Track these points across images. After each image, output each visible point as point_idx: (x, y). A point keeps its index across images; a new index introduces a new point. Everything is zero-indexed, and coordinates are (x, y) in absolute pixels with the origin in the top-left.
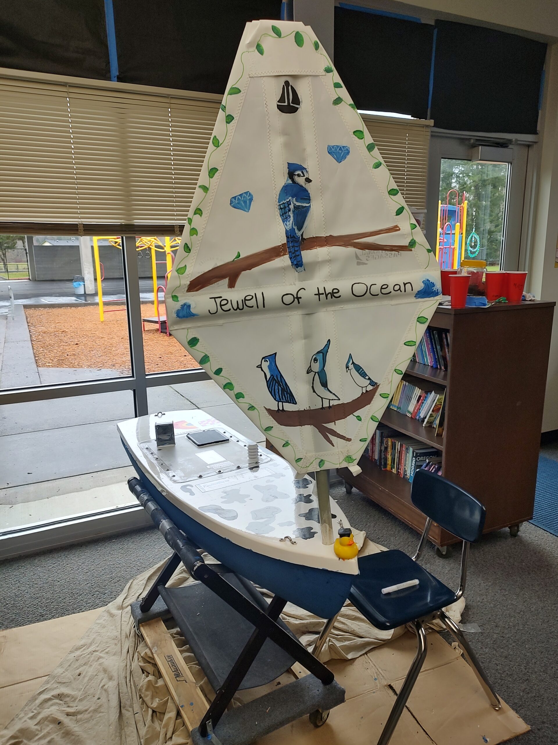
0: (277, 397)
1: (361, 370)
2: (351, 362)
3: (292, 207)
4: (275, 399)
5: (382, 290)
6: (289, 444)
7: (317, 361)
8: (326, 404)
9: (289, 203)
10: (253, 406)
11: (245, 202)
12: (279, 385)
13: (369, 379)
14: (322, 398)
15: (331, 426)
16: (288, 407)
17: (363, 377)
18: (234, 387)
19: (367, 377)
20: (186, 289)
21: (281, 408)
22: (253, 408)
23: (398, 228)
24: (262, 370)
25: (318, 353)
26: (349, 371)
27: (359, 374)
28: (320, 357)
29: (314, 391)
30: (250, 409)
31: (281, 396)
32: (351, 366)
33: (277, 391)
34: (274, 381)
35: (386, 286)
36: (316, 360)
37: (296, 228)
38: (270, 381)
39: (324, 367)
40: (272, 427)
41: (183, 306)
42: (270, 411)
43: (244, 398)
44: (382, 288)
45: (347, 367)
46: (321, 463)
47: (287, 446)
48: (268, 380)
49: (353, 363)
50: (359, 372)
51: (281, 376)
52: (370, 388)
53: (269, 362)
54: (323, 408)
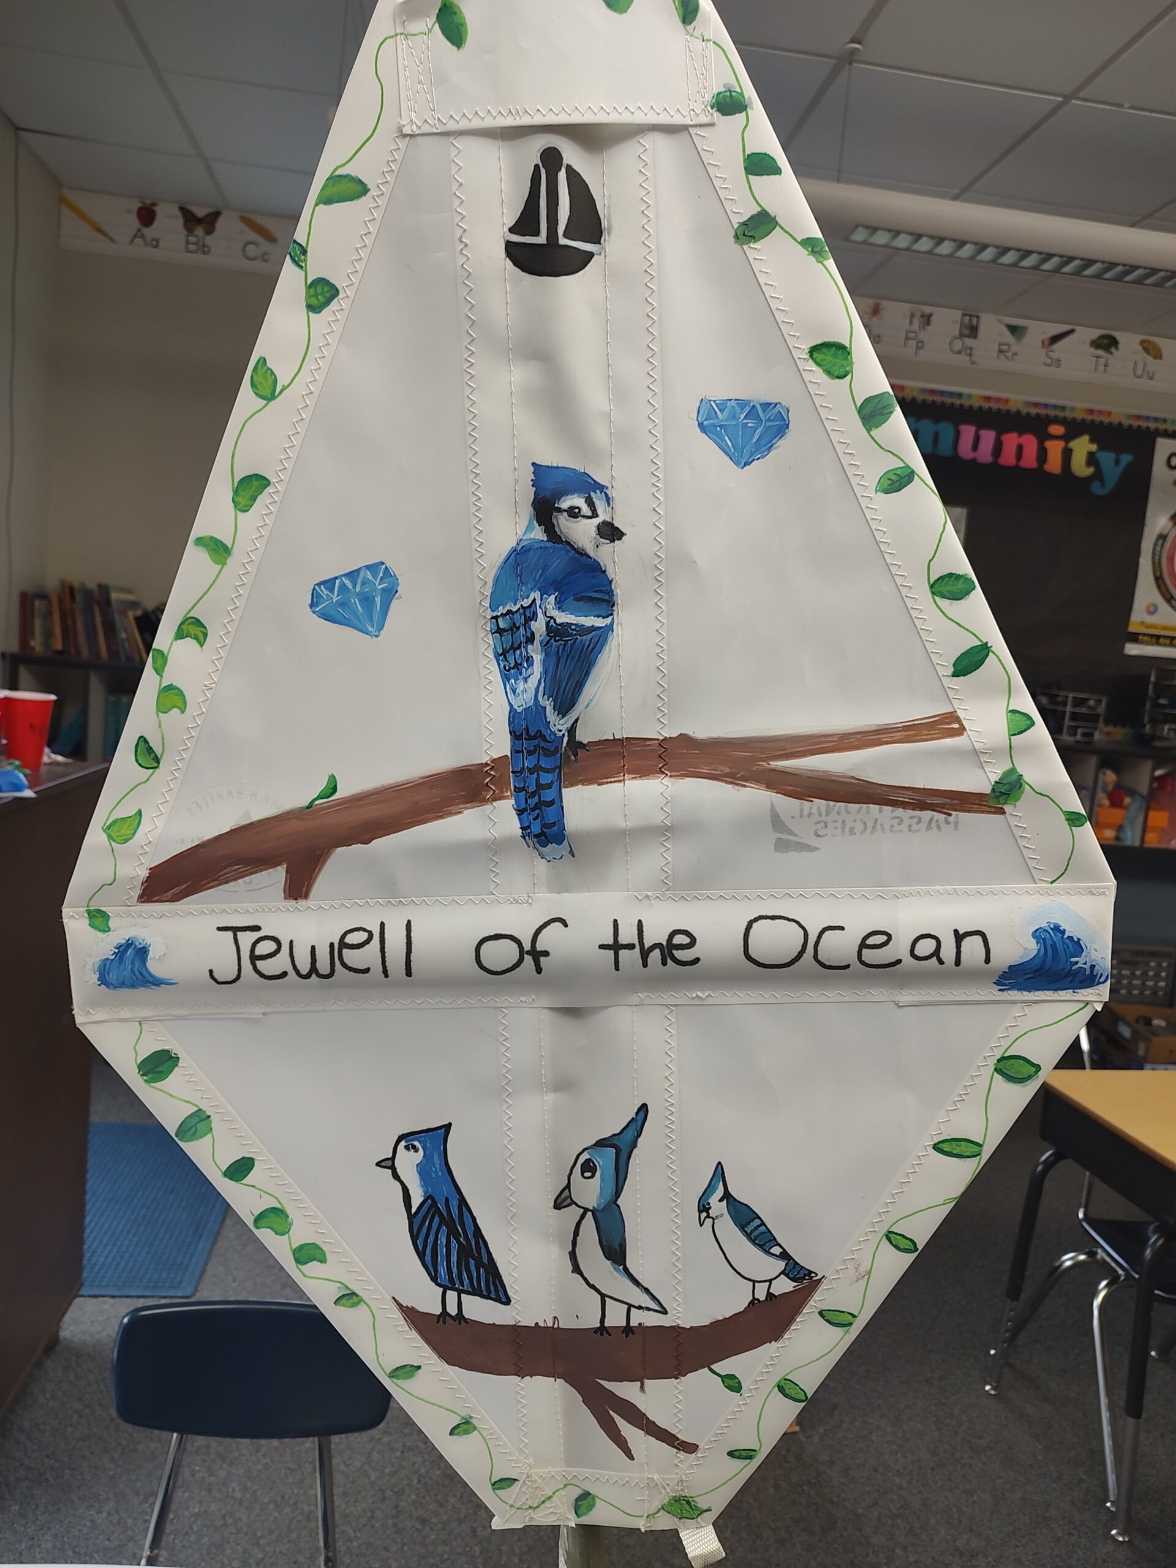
0: (442, 1271)
1: (757, 1222)
2: (720, 1191)
3: (539, 626)
4: (434, 1279)
5: (865, 951)
6: (475, 1428)
7: (594, 1171)
8: (616, 1318)
9: (528, 612)
10: (354, 1294)
11: (367, 600)
12: (452, 1232)
13: (785, 1255)
14: (603, 1296)
15: (626, 1390)
16: (478, 1309)
17: (761, 1247)
18: (291, 1225)
19: (776, 1250)
20: (138, 891)
21: (452, 1310)
22: (355, 1299)
23: (956, 726)
24: (396, 1176)
25: (601, 1143)
26: (709, 1222)
27: (748, 1236)
28: (605, 1160)
29: (577, 1269)
30: (344, 1300)
31: (455, 1270)
32: (718, 1207)
33: (442, 1251)
34: (437, 1219)
35: (882, 939)
36: (589, 1168)
37: (548, 704)
38: (420, 1215)
39: (618, 1193)
40: (419, 1367)
41: (123, 949)
42: (412, 1316)
43: (323, 1260)
44: (863, 945)
45: (704, 1208)
46: (583, 1502)
47: (466, 1432)
48: (413, 1211)
49: (727, 1196)
50: (748, 1229)
51: (463, 1202)
52: (783, 1286)
53: (421, 1152)
54: (602, 1329)
